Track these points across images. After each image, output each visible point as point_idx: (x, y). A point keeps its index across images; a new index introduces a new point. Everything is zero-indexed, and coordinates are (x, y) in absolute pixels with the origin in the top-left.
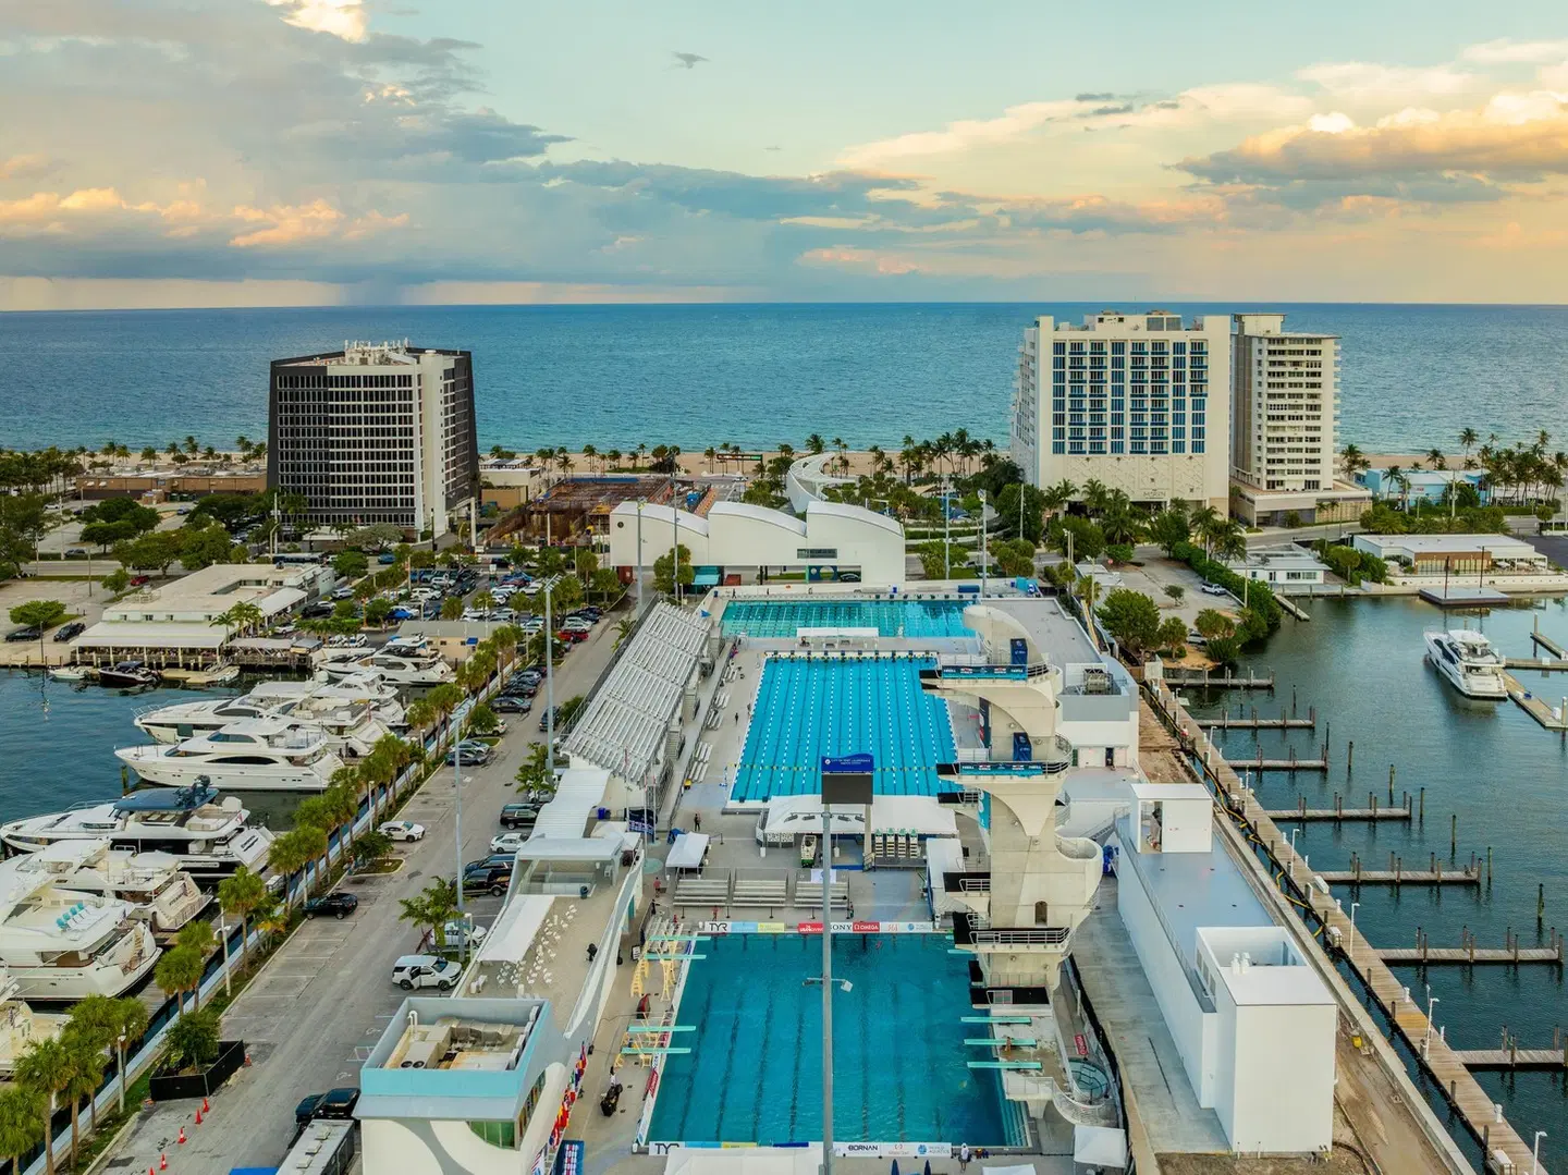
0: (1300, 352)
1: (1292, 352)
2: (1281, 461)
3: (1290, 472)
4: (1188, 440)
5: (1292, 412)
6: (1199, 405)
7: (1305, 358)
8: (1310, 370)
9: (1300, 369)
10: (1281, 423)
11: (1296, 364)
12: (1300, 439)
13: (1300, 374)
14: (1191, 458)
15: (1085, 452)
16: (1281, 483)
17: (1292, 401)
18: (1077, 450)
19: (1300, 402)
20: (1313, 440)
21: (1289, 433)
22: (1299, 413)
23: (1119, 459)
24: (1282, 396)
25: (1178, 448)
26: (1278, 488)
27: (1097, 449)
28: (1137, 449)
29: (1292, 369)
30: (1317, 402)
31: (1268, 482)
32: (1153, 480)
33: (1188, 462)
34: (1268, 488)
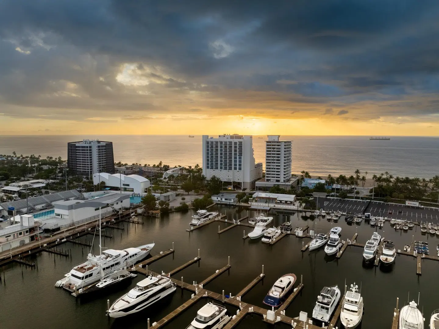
0: (275, 145)
1: (273, 145)
2: (270, 174)
3: (272, 177)
4: (238, 167)
5: (272, 161)
6: (240, 158)
7: (276, 147)
8: (277, 150)
9: (275, 150)
10: (270, 164)
11: (274, 148)
12: (275, 169)
13: (275, 151)
14: (238, 171)
15: (213, 169)
16: (270, 180)
17: (272, 158)
18: (212, 168)
19: (274, 158)
20: (278, 169)
21: (272, 167)
22: (274, 161)
23: (221, 171)
24: (270, 157)
25: (235, 169)
26: (269, 181)
27: (217, 168)
28: (226, 169)
29: (273, 150)
30: (279, 159)
31: (267, 179)
32: (228, 176)
33: (237, 172)
34: (267, 181)
